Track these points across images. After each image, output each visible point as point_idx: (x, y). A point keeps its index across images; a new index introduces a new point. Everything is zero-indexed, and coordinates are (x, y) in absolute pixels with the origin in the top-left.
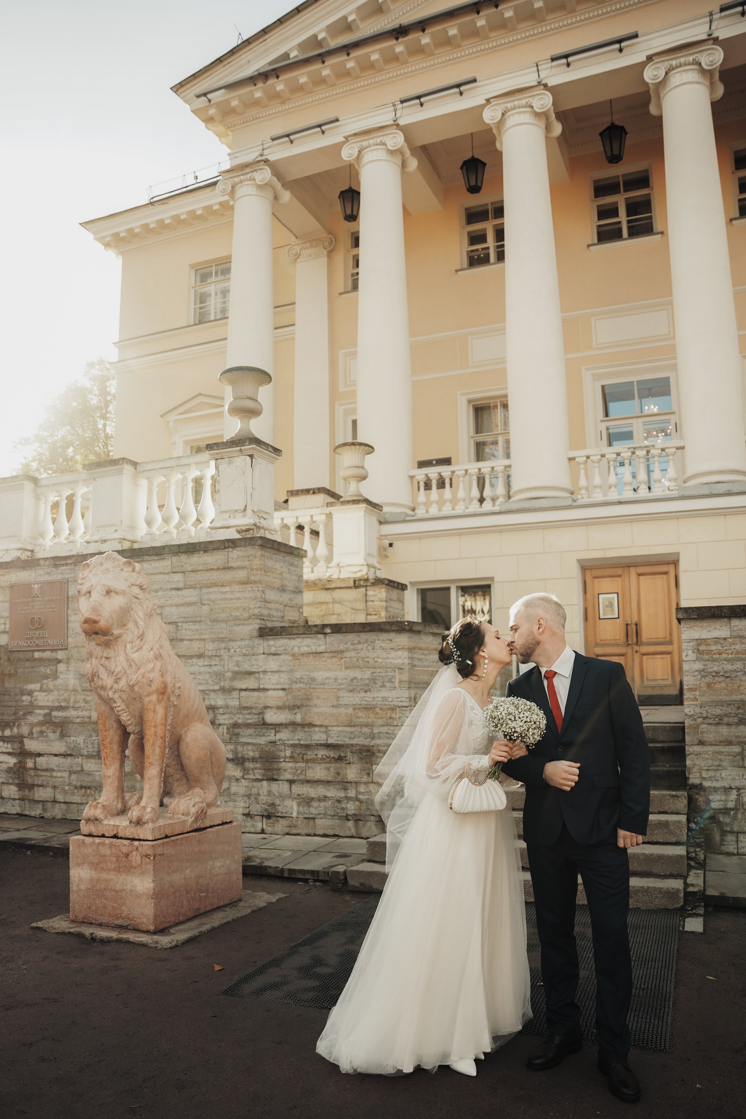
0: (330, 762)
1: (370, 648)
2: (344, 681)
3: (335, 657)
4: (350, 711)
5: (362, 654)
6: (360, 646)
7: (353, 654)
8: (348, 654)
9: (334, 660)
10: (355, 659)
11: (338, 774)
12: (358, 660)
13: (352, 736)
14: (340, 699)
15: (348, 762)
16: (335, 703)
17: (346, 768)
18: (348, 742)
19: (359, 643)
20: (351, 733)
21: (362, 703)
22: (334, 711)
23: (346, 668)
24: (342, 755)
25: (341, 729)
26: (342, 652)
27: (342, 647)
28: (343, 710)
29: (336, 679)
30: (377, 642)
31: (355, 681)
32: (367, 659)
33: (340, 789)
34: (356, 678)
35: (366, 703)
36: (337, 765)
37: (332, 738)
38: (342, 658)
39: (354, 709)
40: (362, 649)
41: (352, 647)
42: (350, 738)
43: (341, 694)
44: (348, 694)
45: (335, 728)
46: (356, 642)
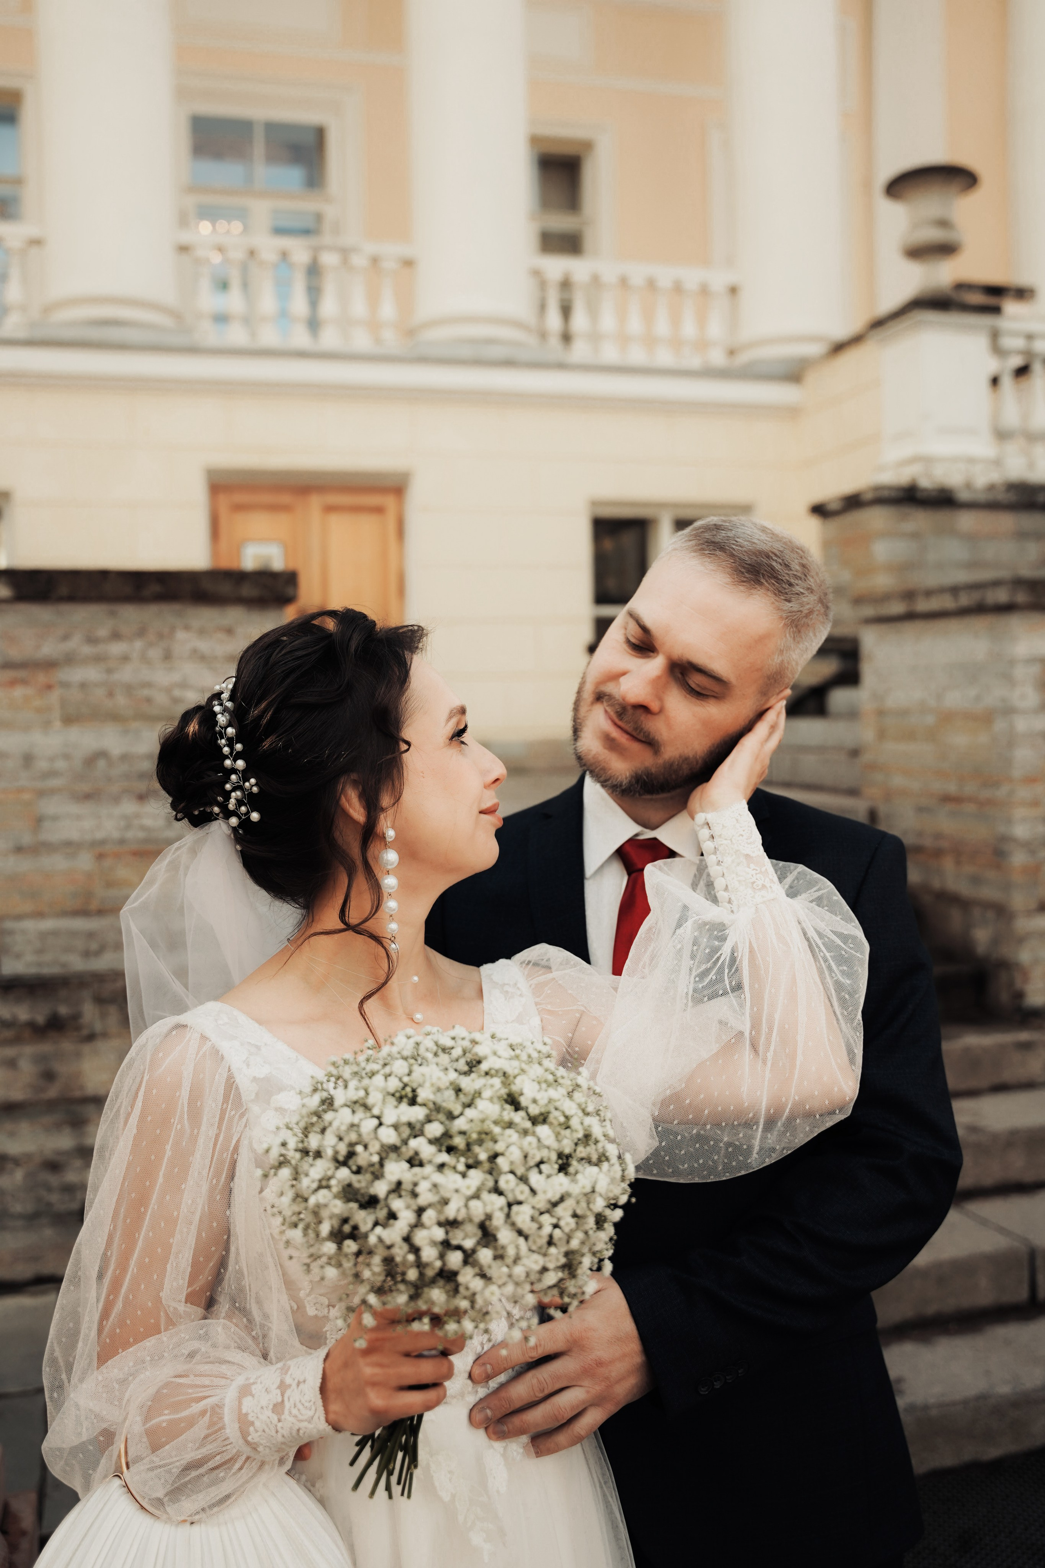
0: (17, 1040)
1: (155, 653)
2: (61, 765)
3: (24, 682)
4: (85, 862)
5: (126, 674)
6: (116, 649)
7: (92, 674)
8: (77, 675)
9: (19, 692)
10: (100, 692)
11: (49, 1076)
12: (111, 694)
13: (94, 946)
14: (47, 824)
15: (85, 1032)
16: (27, 839)
17: (78, 1055)
18: (77, 964)
19: (116, 636)
20: (91, 935)
21: (130, 835)
22: (24, 865)
23: (69, 720)
24: (63, 1010)
25: (48, 924)
26: (50, 665)
27: (49, 649)
28: (57, 863)
29: (28, 759)
30: (181, 635)
31: (101, 764)
32: (146, 692)
33: (58, 1126)
34: (102, 754)
35: (141, 835)
36: (45, 1047)
37: (18, 956)
38: (49, 687)
39: (100, 857)
40: (125, 659)
41: (87, 650)
42: (87, 954)
43: (50, 807)
44: (74, 808)
45: (30, 925)
46: (103, 632)
